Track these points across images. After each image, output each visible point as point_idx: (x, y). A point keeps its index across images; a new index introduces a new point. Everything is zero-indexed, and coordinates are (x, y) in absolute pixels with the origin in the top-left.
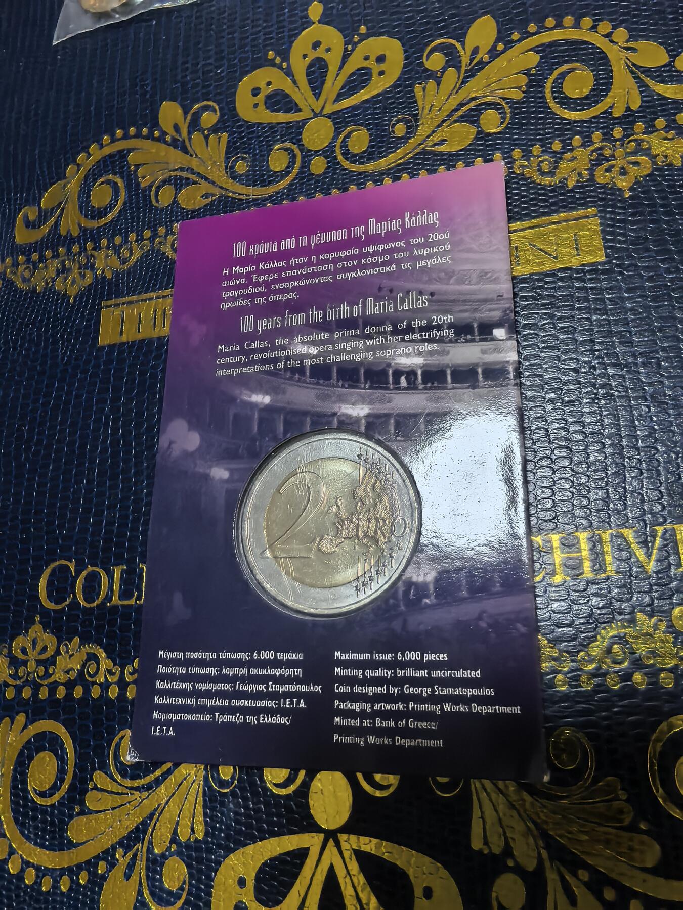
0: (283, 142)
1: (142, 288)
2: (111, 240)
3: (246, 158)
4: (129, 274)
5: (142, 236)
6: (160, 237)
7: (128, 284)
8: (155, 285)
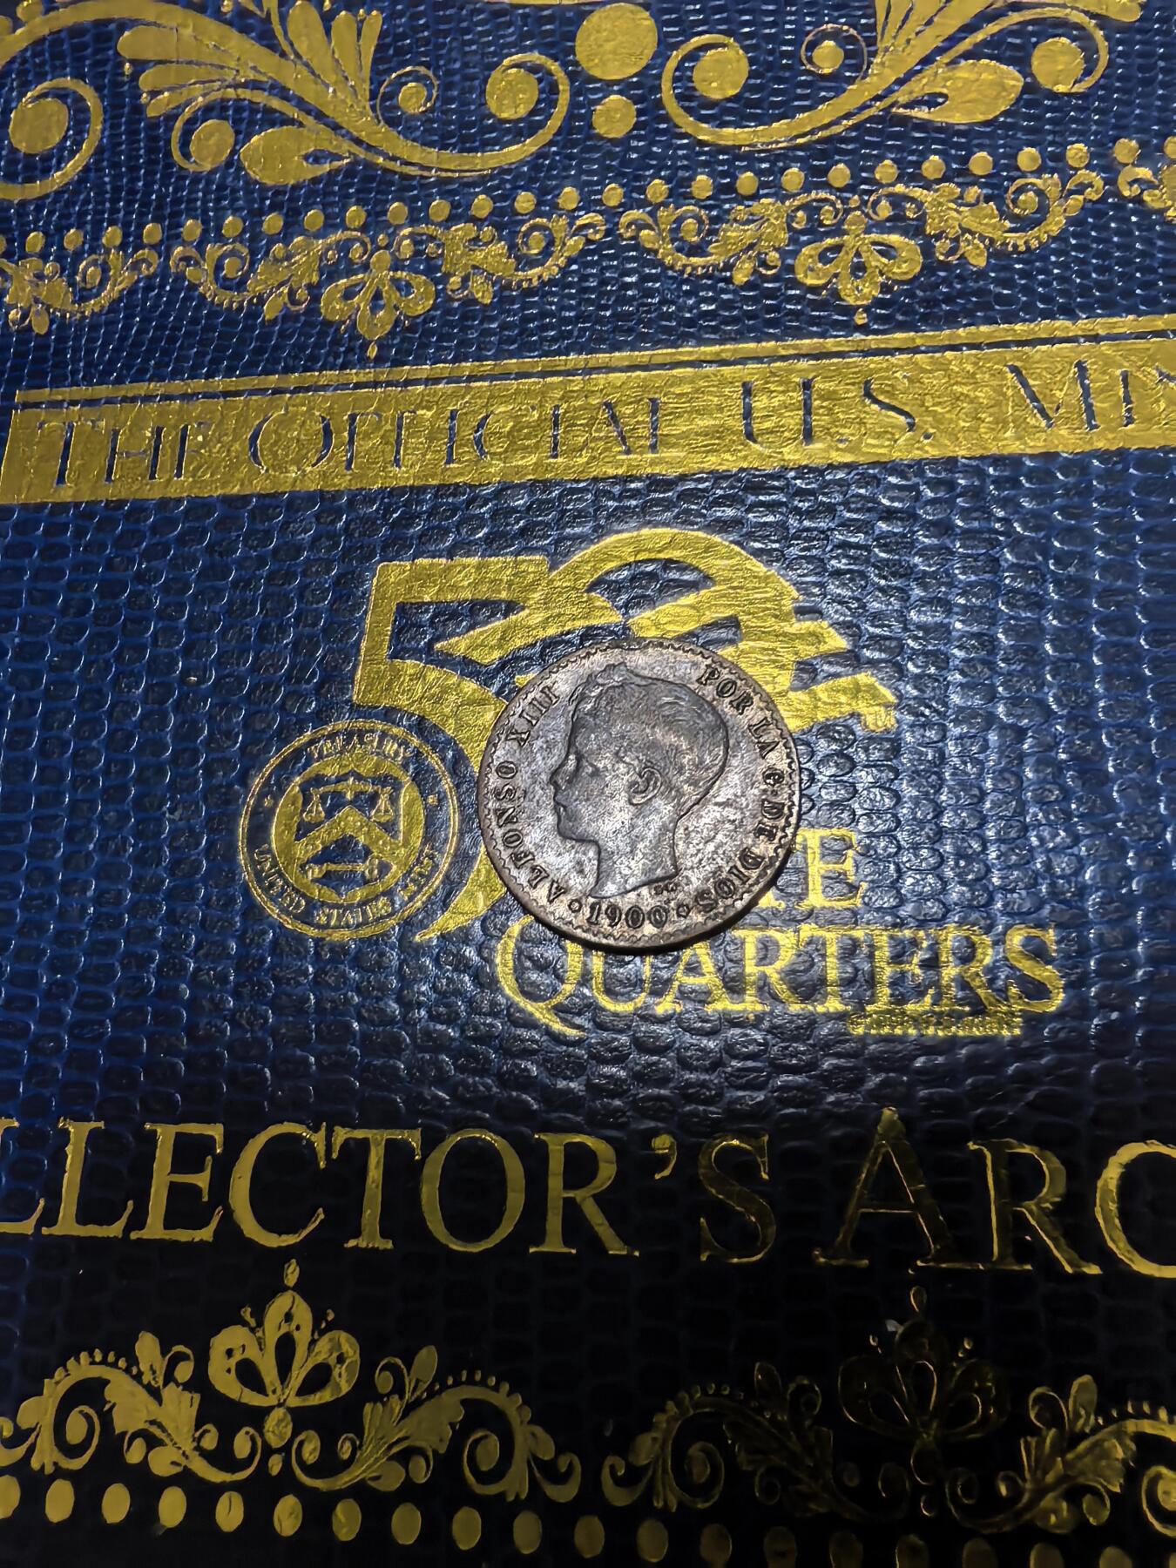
0: (524, 50)
1: (128, 366)
2: (54, 236)
3: (426, 77)
4: (94, 327)
5: (140, 236)
6: (184, 243)
7: (90, 352)
8: (161, 365)
